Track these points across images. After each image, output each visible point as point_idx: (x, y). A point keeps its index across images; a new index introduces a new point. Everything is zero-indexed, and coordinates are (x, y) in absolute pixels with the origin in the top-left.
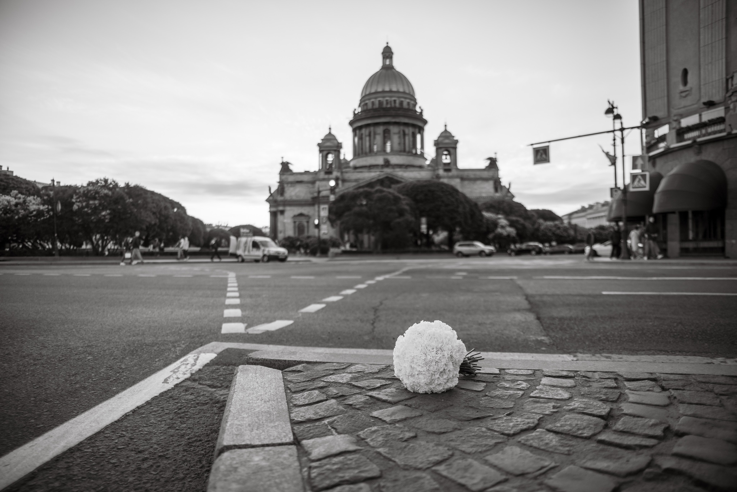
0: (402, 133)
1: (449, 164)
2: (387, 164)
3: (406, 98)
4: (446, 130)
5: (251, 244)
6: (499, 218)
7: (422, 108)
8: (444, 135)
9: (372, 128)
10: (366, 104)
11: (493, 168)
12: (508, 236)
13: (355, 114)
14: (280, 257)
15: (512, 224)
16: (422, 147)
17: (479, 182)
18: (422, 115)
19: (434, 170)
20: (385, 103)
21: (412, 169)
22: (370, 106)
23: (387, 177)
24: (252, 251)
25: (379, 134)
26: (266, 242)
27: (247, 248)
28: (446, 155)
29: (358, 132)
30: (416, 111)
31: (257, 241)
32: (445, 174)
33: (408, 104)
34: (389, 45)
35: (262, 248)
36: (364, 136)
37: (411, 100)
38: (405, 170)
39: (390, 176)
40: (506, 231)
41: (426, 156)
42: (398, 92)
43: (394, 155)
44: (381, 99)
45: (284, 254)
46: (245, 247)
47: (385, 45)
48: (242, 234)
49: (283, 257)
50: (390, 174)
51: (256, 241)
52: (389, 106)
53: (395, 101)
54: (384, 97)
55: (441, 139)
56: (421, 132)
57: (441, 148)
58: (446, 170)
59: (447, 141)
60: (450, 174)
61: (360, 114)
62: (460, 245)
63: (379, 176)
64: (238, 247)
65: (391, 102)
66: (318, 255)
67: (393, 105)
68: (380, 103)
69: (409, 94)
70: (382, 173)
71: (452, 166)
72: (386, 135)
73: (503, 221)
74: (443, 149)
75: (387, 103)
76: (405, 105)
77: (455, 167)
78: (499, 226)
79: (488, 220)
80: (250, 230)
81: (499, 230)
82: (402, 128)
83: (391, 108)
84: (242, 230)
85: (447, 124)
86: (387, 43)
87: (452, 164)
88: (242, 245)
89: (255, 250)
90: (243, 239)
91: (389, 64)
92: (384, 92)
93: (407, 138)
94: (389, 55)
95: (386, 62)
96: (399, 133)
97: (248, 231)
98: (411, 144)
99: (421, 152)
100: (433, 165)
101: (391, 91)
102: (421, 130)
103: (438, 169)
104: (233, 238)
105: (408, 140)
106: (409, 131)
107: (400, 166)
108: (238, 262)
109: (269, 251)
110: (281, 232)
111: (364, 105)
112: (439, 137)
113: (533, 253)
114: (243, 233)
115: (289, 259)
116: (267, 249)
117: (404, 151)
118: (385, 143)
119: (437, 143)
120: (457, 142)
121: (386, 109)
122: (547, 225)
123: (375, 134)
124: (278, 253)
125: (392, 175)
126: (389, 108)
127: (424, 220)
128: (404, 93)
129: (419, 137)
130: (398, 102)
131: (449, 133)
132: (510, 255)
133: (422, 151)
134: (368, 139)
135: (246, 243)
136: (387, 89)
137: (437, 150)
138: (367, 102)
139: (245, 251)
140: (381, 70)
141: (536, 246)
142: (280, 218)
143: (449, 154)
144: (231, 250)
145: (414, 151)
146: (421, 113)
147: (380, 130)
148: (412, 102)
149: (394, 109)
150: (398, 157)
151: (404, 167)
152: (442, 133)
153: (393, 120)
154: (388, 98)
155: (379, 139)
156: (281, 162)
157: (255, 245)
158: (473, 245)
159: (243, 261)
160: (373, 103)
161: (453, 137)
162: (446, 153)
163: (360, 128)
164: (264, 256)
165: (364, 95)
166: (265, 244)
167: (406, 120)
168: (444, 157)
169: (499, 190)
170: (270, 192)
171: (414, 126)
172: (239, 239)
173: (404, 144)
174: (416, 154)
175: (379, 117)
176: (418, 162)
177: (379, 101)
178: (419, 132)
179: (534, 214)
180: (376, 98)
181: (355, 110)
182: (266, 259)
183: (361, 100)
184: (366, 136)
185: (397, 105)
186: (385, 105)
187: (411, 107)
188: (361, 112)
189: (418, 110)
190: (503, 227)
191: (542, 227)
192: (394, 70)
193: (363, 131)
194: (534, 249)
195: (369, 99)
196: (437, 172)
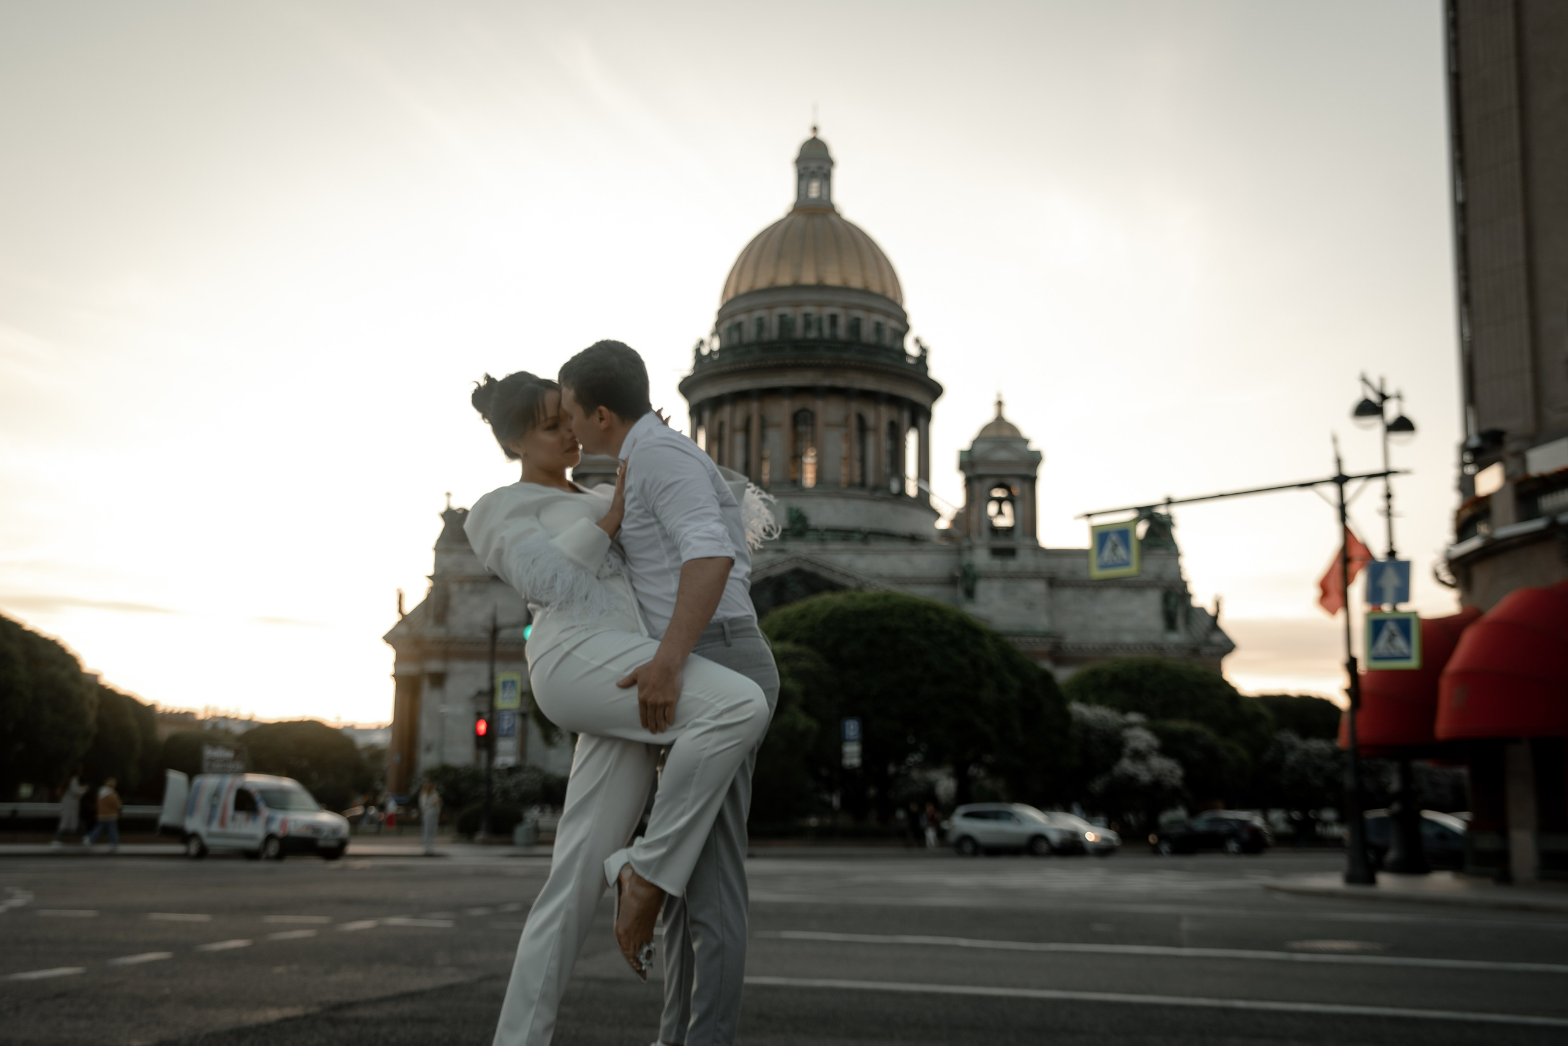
0: (854, 422)
1: (1008, 531)
2: (798, 526)
3: (869, 310)
4: (1000, 420)
5: (231, 799)
6: (1130, 725)
7: (926, 342)
8: (992, 433)
9: (755, 406)
10: (739, 326)
11: (1157, 546)
12: (1157, 784)
13: (699, 356)
14: (322, 843)
15: (1169, 746)
16: (924, 473)
17: (1109, 595)
18: (926, 368)
19: (959, 551)
20: (800, 323)
21: (884, 545)
22: (750, 333)
23: (797, 572)
24: (234, 819)
25: (778, 426)
26: (284, 792)
27: (219, 813)
28: (1000, 501)
29: (706, 415)
30: (903, 354)
31: (253, 790)
32: (997, 564)
33: (879, 328)
34: (822, 135)
35: (265, 812)
36: (727, 431)
37: (888, 315)
38: (861, 546)
39: (807, 567)
40: (1150, 770)
41: (936, 502)
42: (845, 289)
43: (827, 495)
44: (788, 311)
45: (335, 831)
46: (213, 807)
47: (807, 135)
48: (206, 764)
49: (333, 843)
50: (807, 560)
51: (248, 787)
52: (813, 334)
53: (833, 319)
54: (797, 305)
55: (982, 447)
56: (922, 421)
57: (981, 478)
58: (998, 552)
59: (1002, 455)
60: (1012, 565)
61: (716, 357)
62: (968, 815)
63: (772, 566)
64: (189, 808)
65: (820, 320)
66: (480, 836)
67: (827, 331)
68: (785, 323)
69: (882, 297)
70: (781, 557)
71: (1019, 541)
72: (802, 429)
73: (1141, 737)
74: (989, 482)
75: (808, 325)
76: (867, 333)
77: (1028, 542)
78: (1127, 751)
79: (1086, 728)
80: (237, 752)
81: (1127, 765)
82: (855, 407)
83: (820, 342)
84: (209, 752)
85: (1004, 399)
86: (815, 129)
87: (1018, 532)
88: (203, 801)
89: (241, 816)
90: (209, 782)
91: (820, 197)
92: (797, 287)
93: (871, 440)
94: (820, 168)
95: (807, 191)
96: (845, 423)
97: (229, 754)
98: (885, 459)
99: (920, 489)
100: (958, 533)
101: (820, 287)
102: (920, 416)
103: (971, 548)
104: (176, 779)
105: (877, 445)
106: (879, 417)
107: (845, 535)
108: (185, 856)
109: (284, 823)
110: (428, 749)
111: (730, 330)
112: (975, 442)
113: (1233, 846)
114: (213, 760)
115: (352, 849)
116: (280, 816)
117: (863, 484)
118: (797, 458)
119: (969, 463)
120: (1036, 459)
121: (801, 345)
122: (1307, 753)
123: (764, 425)
124: (316, 828)
125: (812, 563)
126: (814, 340)
127: (852, 728)
128: (866, 292)
129: (912, 440)
130: (842, 321)
131: (1012, 428)
132: (1155, 851)
133: (923, 487)
134: (739, 439)
135: (217, 794)
136: (809, 278)
137: (969, 483)
138: (742, 318)
139: (210, 820)
140: (789, 215)
141: (1243, 823)
142: (429, 697)
143: (1011, 499)
144: (167, 816)
145: (895, 486)
146: (922, 359)
147: (782, 411)
148: (893, 324)
149: (832, 344)
150: (840, 503)
151: (857, 536)
152: (987, 428)
153: (827, 382)
154: (809, 309)
155: (777, 441)
156: (443, 509)
157: (245, 802)
158: (1009, 816)
159: (203, 853)
160: (760, 324)
161: (1026, 441)
162: (998, 493)
163: (717, 403)
164: (270, 837)
165: (731, 295)
166: (278, 800)
167: (870, 383)
168: (992, 508)
169: (1180, 621)
170: (400, 611)
171: (894, 401)
172: (198, 780)
173: (863, 460)
174: (902, 492)
175: (781, 368)
176: (905, 522)
177: (782, 317)
178: (914, 424)
179: (1263, 710)
180: (770, 307)
181: (702, 342)
182: (273, 848)
183: (720, 312)
184: (733, 431)
185: (842, 332)
186: (799, 332)
187: (888, 339)
188: (721, 350)
189: (911, 349)
190: (1138, 756)
191: (1291, 758)
192: (833, 218)
193: (726, 413)
194: (1233, 834)
195: (749, 310)
196: (966, 558)
